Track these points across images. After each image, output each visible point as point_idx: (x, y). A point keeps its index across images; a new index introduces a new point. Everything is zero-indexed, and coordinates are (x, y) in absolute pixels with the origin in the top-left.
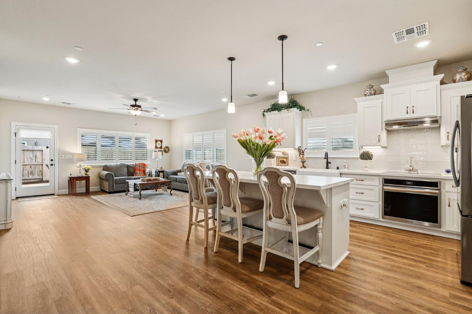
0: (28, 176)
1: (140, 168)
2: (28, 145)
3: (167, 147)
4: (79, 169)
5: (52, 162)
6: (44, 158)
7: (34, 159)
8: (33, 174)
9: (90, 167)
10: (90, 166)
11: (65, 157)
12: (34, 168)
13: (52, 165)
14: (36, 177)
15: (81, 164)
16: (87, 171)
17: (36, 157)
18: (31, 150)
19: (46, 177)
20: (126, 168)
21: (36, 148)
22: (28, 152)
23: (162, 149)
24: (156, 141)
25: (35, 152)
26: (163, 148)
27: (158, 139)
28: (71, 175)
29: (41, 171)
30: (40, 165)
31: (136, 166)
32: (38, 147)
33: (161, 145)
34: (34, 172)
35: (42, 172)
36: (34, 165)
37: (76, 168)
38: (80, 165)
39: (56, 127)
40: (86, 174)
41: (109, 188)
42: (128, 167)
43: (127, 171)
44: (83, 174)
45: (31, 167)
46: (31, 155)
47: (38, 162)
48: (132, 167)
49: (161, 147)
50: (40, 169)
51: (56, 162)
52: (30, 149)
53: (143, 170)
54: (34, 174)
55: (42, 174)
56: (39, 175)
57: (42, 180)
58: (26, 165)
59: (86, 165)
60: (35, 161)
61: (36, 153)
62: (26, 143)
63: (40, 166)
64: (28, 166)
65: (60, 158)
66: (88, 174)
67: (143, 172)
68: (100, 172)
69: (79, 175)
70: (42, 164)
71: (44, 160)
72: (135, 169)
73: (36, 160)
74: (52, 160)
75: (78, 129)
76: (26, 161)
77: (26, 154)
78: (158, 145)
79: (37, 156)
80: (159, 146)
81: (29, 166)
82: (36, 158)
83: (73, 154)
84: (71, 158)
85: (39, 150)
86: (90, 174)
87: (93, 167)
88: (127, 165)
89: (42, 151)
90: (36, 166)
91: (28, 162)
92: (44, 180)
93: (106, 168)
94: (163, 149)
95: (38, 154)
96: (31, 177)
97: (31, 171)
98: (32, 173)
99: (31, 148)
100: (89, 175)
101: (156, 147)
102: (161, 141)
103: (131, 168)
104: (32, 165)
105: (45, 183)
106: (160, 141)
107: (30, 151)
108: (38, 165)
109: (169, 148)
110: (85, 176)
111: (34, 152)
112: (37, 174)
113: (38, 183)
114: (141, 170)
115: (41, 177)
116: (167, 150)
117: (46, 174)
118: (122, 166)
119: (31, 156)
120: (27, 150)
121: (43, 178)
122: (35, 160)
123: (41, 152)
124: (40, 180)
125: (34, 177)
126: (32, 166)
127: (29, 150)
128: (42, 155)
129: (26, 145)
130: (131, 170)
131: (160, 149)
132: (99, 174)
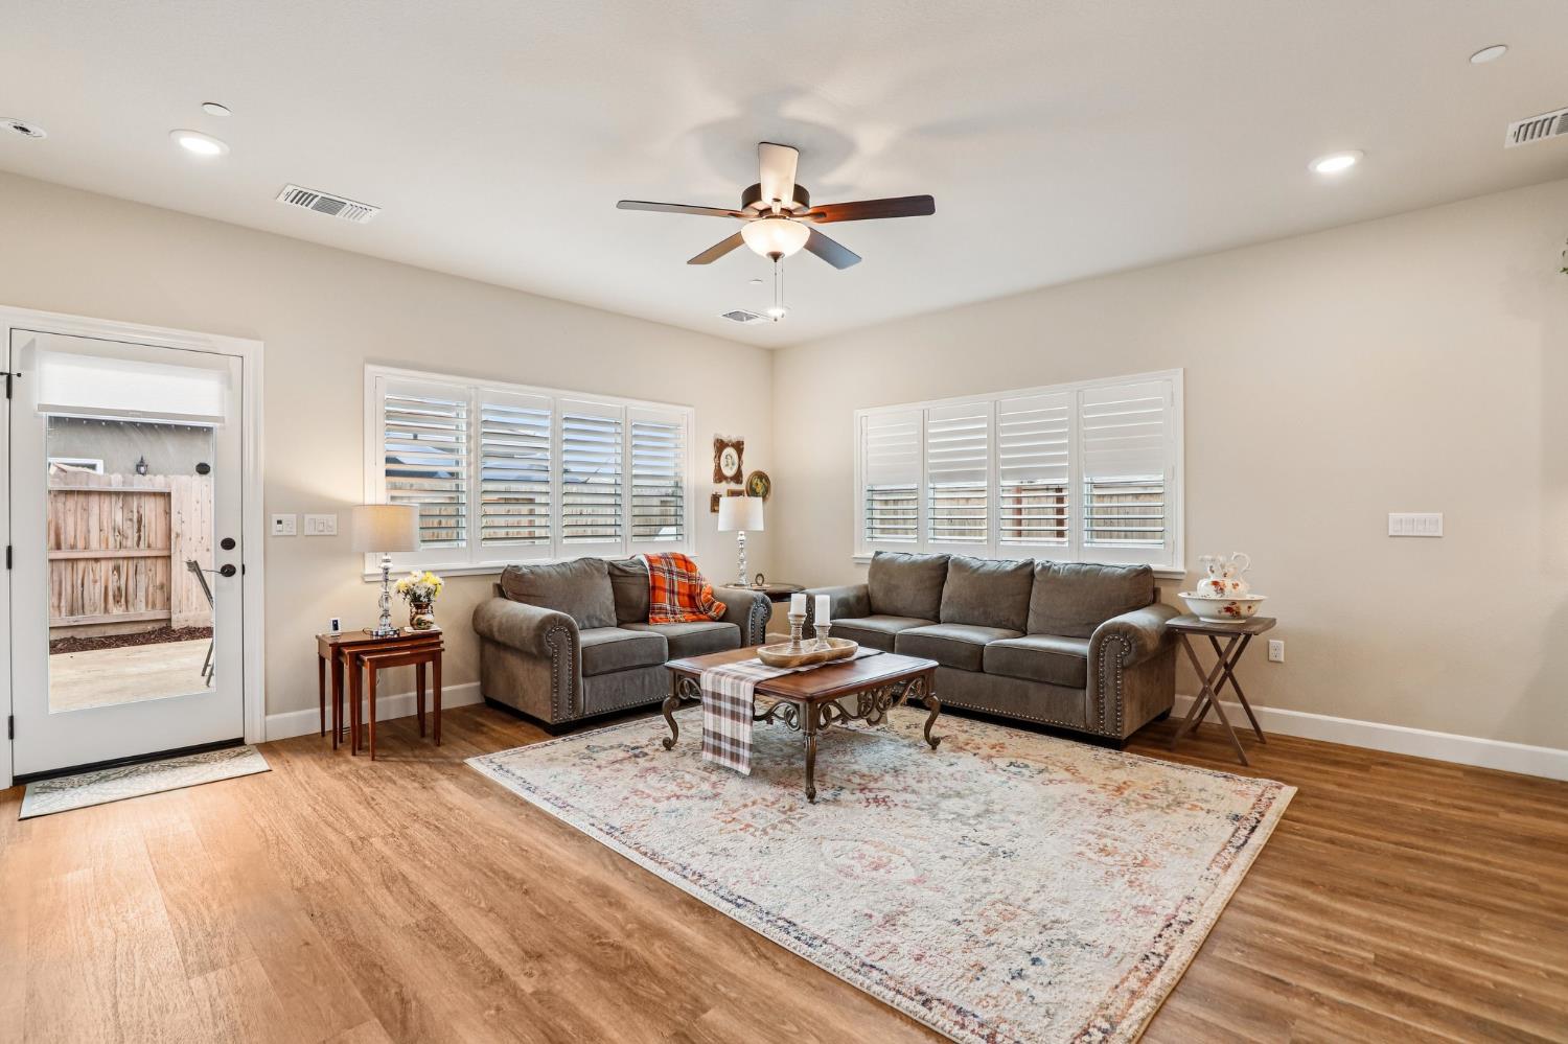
0: (106, 610)
1: (672, 581)
2: (105, 469)
3: (761, 476)
4: (379, 590)
5: (231, 557)
6: (175, 528)
7: (132, 534)
8: (127, 602)
9: (437, 579)
10: (434, 572)
11: (300, 525)
12: (132, 572)
13: (228, 571)
14: (142, 611)
15: (389, 565)
16: (419, 602)
17: (140, 521)
18: (117, 494)
19: (183, 614)
20: (607, 583)
21: (141, 484)
22: (106, 501)
23: (741, 483)
24: (720, 446)
25: (135, 502)
26: (745, 479)
27: (725, 437)
28: (336, 627)
29: (162, 587)
30: (156, 557)
31: (652, 568)
32: (148, 477)
33: (739, 467)
34: (131, 590)
35: (166, 589)
36: (133, 558)
37: (356, 584)
38: (386, 569)
39: (253, 349)
40: (420, 622)
41: (555, 704)
42: (616, 573)
43: (612, 597)
44: (401, 617)
45: (117, 569)
46: (116, 514)
47: (149, 546)
48: (634, 575)
49: (737, 478)
50: (160, 579)
51: (251, 553)
52: (115, 487)
53: (685, 591)
54: (130, 598)
55: (169, 599)
56: (154, 606)
57: (168, 627)
58: (97, 560)
59: (419, 569)
60: (136, 539)
61: (139, 507)
62: (100, 464)
63: (160, 563)
64: (103, 563)
65: (274, 533)
66: (428, 617)
67: (686, 598)
68: (486, 603)
69: (380, 628)
70: (165, 553)
71: (178, 535)
72: (654, 588)
73: (139, 537)
74: (228, 544)
75: (370, 369)
76: (94, 543)
77: (95, 510)
78: (727, 465)
79: (145, 521)
80: (729, 472)
81: (111, 564)
82: (139, 530)
83: (344, 510)
84: (335, 533)
85: (155, 494)
86: (435, 621)
87: (451, 577)
88: (611, 564)
89: (167, 496)
90: (142, 562)
91: (103, 546)
92: (175, 626)
93: (513, 584)
94: (742, 487)
95: (151, 510)
96: (117, 613)
97: (119, 589)
98: (121, 596)
99: (116, 482)
100: (435, 628)
101: (719, 477)
102: (739, 447)
103: (630, 580)
104: (124, 558)
105: (178, 639)
106: (733, 446)
107: (114, 498)
108: (149, 561)
109: (767, 480)
110: (409, 630)
111: (129, 499)
112: (143, 600)
113: (147, 642)
114: (676, 590)
115: (161, 615)
116: (760, 486)
117: (184, 602)
118: (589, 567)
119: (119, 517)
120: (100, 493)
121: (170, 620)
122: (136, 535)
123: (161, 502)
124: (157, 626)
125: (132, 615)
126: (124, 565)
127: (109, 493)
128: (168, 513)
129: (100, 470)
130: (636, 592)
131: (734, 486)
132: (477, 615)
